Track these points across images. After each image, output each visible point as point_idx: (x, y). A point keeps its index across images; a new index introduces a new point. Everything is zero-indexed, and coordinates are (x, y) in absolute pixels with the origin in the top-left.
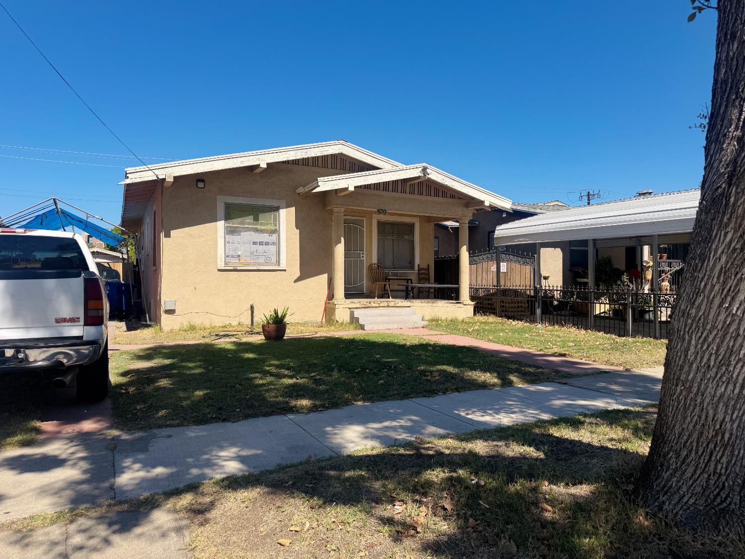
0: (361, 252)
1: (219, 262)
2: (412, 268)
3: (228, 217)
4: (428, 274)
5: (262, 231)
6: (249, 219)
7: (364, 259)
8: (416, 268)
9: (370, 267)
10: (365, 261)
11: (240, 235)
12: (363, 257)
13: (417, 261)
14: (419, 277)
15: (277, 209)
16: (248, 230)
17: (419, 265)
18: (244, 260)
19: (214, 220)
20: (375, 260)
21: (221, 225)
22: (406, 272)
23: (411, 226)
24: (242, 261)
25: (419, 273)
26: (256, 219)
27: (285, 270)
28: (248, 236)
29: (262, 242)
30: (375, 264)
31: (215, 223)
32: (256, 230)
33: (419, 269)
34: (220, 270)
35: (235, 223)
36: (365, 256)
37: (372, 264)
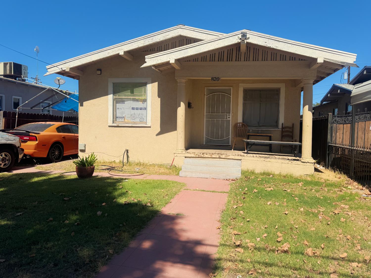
0: (228, 114)
1: (109, 121)
2: (277, 126)
4: (292, 132)
5: (137, 100)
6: (128, 93)
7: (230, 119)
8: (280, 126)
9: (236, 126)
10: (231, 122)
11: (124, 103)
12: (229, 118)
13: (282, 120)
14: (282, 134)
15: (145, 84)
16: (130, 99)
17: (283, 124)
19: (107, 94)
20: (240, 120)
21: (110, 97)
22: (269, 129)
23: (277, 91)
24: (126, 121)
25: (282, 130)
26: (132, 92)
27: (150, 127)
28: (129, 104)
29: (138, 108)
30: (240, 123)
31: (107, 96)
32: (134, 100)
33: (283, 128)
34: (109, 126)
36: (231, 116)
37: (237, 123)
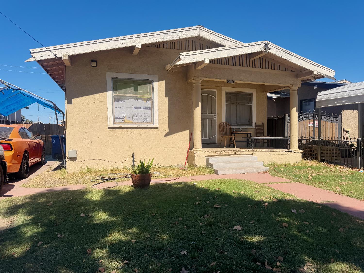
0: (214, 115)
1: (108, 122)
2: (251, 125)
3: (115, 88)
4: (263, 130)
5: (141, 99)
6: (131, 90)
7: (216, 119)
8: (254, 125)
9: (220, 125)
10: (217, 121)
11: (124, 102)
13: (255, 120)
14: (256, 131)
15: (151, 82)
16: (130, 98)
17: (256, 123)
18: (128, 120)
20: (224, 120)
21: (109, 94)
22: (246, 128)
23: (250, 95)
24: (126, 121)
25: (256, 128)
26: (136, 90)
27: (157, 128)
28: (130, 103)
29: (141, 107)
30: (224, 123)
31: (105, 93)
32: (136, 98)
33: (256, 126)
34: (109, 128)
35: (120, 93)
36: (216, 117)
37: (222, 123)
